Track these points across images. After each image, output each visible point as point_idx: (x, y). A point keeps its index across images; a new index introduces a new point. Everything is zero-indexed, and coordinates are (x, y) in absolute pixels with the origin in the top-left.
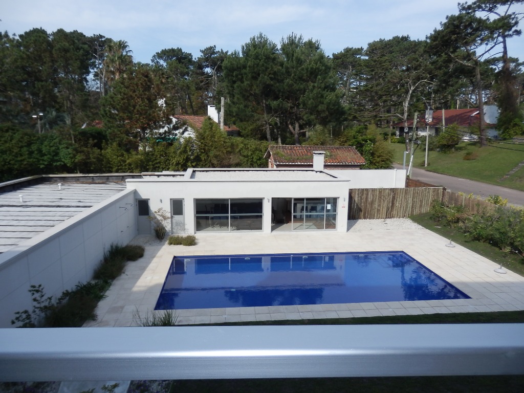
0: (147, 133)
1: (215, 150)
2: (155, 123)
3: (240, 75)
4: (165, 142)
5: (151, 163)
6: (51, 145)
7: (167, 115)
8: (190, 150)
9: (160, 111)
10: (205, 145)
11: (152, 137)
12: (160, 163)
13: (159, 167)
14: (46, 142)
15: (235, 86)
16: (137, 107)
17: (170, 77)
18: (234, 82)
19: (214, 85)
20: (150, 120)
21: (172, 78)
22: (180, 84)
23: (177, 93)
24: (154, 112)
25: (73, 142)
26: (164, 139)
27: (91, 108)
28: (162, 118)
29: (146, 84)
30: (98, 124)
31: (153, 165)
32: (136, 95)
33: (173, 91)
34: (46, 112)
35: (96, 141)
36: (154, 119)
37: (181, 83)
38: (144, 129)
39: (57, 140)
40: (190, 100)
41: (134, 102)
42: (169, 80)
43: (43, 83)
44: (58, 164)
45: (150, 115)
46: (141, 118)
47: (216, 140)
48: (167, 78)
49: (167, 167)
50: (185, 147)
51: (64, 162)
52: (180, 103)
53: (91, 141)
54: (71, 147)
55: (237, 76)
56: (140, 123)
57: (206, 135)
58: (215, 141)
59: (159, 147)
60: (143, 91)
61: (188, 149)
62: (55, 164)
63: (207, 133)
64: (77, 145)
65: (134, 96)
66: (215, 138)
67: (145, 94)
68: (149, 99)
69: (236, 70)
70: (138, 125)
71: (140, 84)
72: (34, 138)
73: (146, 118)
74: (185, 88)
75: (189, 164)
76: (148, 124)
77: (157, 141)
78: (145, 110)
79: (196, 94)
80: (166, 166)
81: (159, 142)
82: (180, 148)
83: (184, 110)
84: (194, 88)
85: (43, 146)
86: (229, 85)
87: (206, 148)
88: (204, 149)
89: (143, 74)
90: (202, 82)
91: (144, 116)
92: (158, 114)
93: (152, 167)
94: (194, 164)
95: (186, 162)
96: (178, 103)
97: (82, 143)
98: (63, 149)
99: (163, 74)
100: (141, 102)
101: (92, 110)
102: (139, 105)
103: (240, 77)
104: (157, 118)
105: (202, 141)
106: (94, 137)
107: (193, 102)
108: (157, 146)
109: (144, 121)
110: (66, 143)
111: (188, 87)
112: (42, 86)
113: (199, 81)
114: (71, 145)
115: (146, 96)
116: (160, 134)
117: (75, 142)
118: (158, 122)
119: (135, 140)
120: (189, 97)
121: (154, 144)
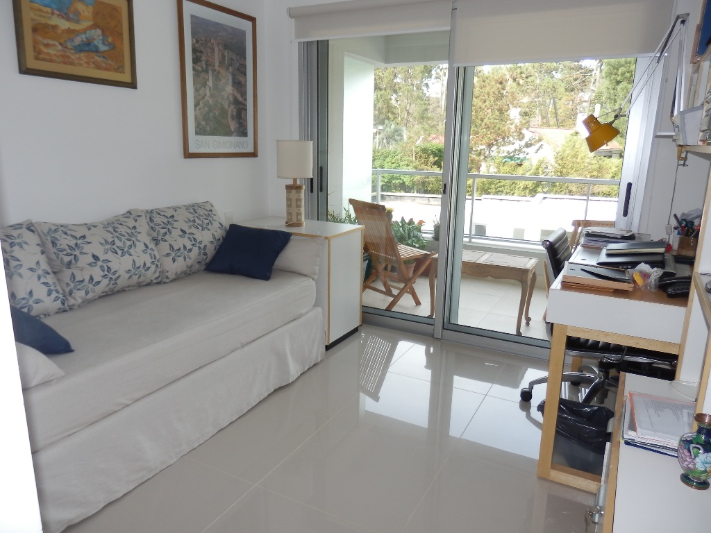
0: (493, 151)
1: (575, 174)
2: (504, 138)
3: (628, 72)
4: (513, 162)
5: (493, 186)
6: (393, 161)
7: (520, 129)
8: (544, 173)
9: (512, 124)
10: (563, 167)
11: (498, 156)
12: (504, 186)
13: (502, 191)
14: (388, 159)
15: (619, 87)
16: (486, 120)
17: (531, 76)
18: (618, 83)
19: (594, 83)
20: (499, 135)
21: (532, 78)
22: (543, 85)
23: (537, 97)
24: (504, 126)
25: (414, 159)
26: (511, 158)
27: (428, 118)
28: (513, 133)
29: (499, 92)
30: (434, 138)
31: (496, 189)
32: (486, 106)
33: (533, 95)
34: (385, 125)
35: (436, 158)
36: (504, 135)
37: (545, 83)
38: (490, 146)
39: (398, 157)
40: (555, 107)
41: (483, 115)
42: (529, 80)
43: (383, 92)
44: (397, 181)
45: (499, 129)
46: (489, 132)
47: (578, 160)
48: (527, 77)
49: (512, 192)
50: (537, 169)
51: (403, 181)
52: (540, 110)
53: (432, 159)
54: (411, 164)
55: (623, 74)
56: (486, 139)
57: (565, 155)
58: (578, 163)
59: (505, 168)
60: (494, 101)
61: (540, 171)
62: (394, 182)
63: (567, 152)
64: (418, 163)
65: (484, 107)
66: (577, 158)
67: (496, 105)
68: (501, 111)
69: (623, 66)
70: (484, 141)
71: (492, 93)
72: (378, 154)
73: (494, 132)
74: (549, 90)
75: (539, 189)
76: (496, 140)
77: (504, 161)
78: (494, 123)
79: (565, 98)
80: (511, 190)
81: (506, 162)
82: (530, 170)
83: (544, 120)
84: (563, 89)
85: (385, 162)
86: (610, 87)
87: (564, 170)
88: (561, 172)
89: (497, 81)
90: (576, 80)
91: (493, 131)
92: (509, 128)
93: (494, 190)
94: (545, 190)
95: (535, 187)
96: (537, 111)
97: (423, 161)
98: (404, 167)
99: (521, 73)
100: (490, 115)
101: (429, 122)
102: (489, 118)
103: (628, 75)
104: (507, 133)
105: (560, 162)
106: (435, 155)
107: (560, 108)
108: (504, 166)
109: (492, 136)
110: (408, 160)
111: (554, 89)
112: (381, 96)
113: (572, 79)
114: (411, 162)
115: (498, 107)
116: (508, 152)
117: (416, 159)
118: (508, 137)
119: (478, 158)
120: (554, 101)
121: (499, 163)
